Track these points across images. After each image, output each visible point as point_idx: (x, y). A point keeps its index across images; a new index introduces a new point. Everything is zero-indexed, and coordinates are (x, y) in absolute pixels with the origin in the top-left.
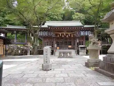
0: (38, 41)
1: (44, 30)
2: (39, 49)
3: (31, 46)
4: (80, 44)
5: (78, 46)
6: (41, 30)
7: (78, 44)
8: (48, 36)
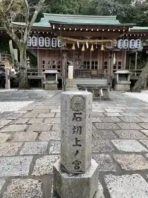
0: (28, 59)
1: (41, 33)
2: (31, 77)
3: (13, 70)
4: (119, 68)
5: (114, 71)
6: (33, 32)
7: (115, 67)
8: (50, 48)
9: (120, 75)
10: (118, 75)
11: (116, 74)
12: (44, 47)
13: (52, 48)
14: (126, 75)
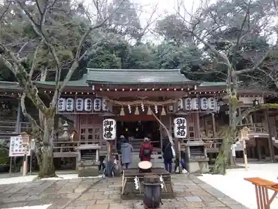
0: (66, 124)
1: (80, 94)
4: (192, 135)
8: (91, 112)
9: (191, 147)
10: (189, 148)
11: (186, 147)
12: (84, 111)
13: (94, 111)
14: (201, 148)
